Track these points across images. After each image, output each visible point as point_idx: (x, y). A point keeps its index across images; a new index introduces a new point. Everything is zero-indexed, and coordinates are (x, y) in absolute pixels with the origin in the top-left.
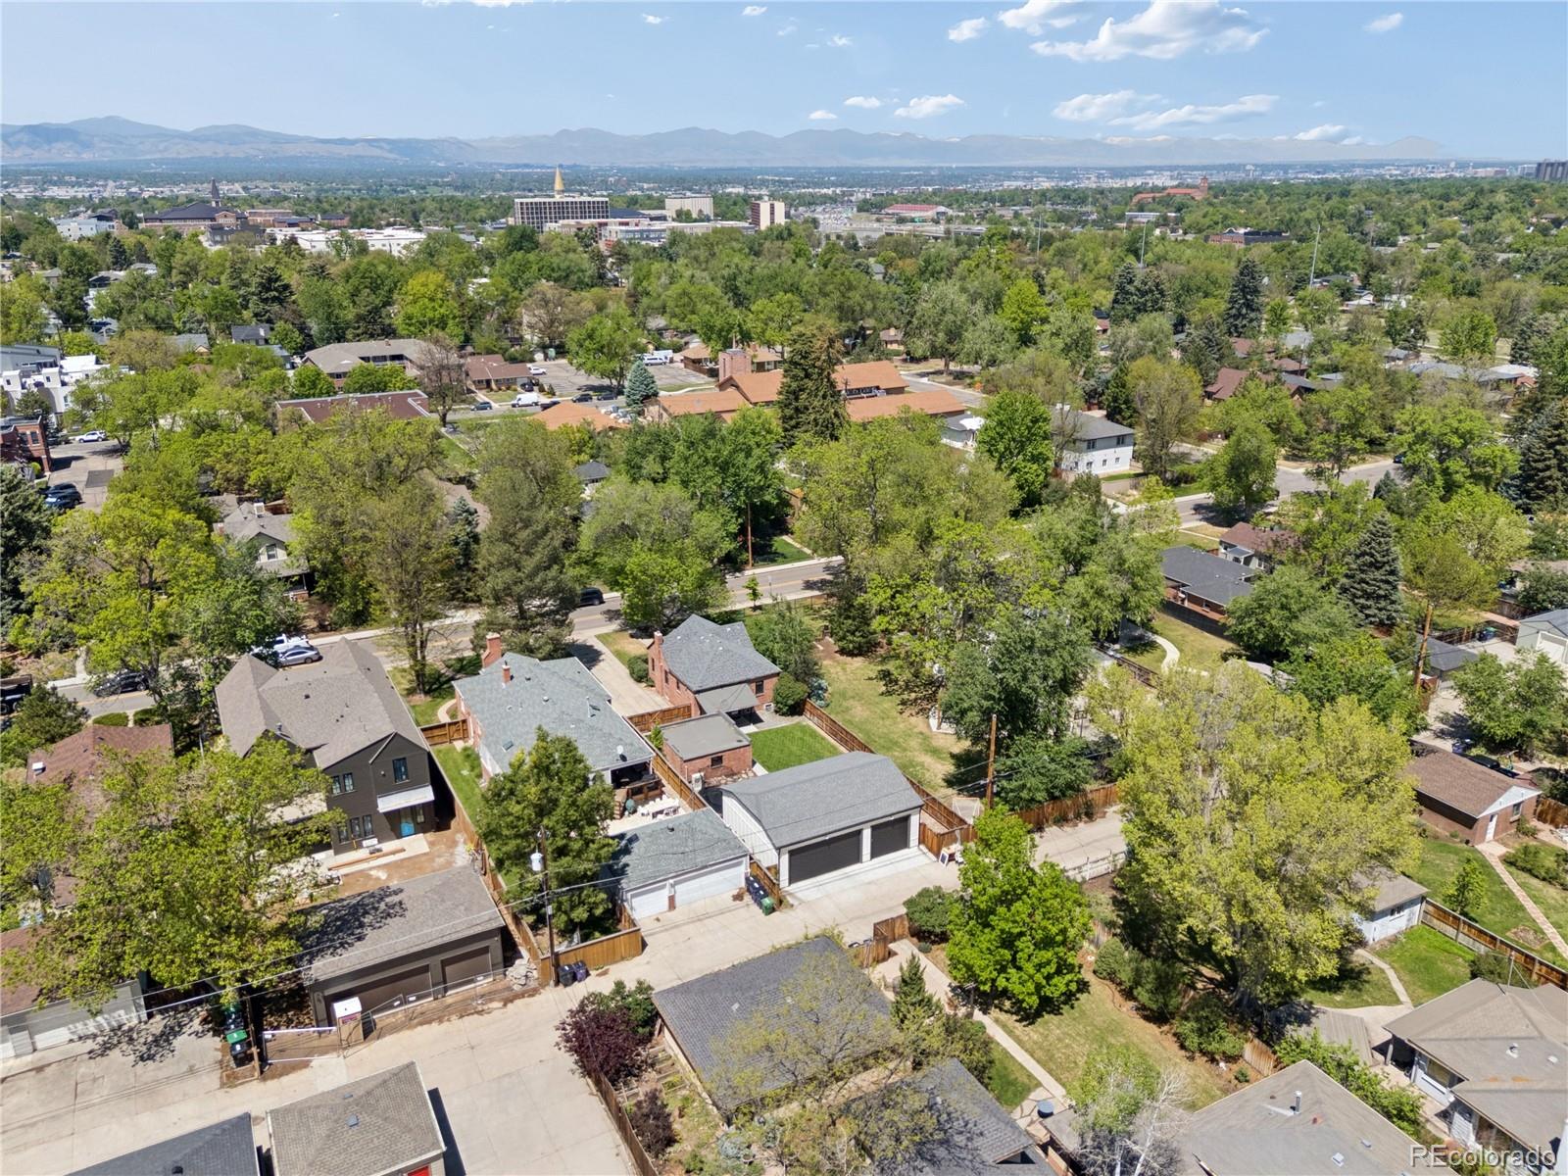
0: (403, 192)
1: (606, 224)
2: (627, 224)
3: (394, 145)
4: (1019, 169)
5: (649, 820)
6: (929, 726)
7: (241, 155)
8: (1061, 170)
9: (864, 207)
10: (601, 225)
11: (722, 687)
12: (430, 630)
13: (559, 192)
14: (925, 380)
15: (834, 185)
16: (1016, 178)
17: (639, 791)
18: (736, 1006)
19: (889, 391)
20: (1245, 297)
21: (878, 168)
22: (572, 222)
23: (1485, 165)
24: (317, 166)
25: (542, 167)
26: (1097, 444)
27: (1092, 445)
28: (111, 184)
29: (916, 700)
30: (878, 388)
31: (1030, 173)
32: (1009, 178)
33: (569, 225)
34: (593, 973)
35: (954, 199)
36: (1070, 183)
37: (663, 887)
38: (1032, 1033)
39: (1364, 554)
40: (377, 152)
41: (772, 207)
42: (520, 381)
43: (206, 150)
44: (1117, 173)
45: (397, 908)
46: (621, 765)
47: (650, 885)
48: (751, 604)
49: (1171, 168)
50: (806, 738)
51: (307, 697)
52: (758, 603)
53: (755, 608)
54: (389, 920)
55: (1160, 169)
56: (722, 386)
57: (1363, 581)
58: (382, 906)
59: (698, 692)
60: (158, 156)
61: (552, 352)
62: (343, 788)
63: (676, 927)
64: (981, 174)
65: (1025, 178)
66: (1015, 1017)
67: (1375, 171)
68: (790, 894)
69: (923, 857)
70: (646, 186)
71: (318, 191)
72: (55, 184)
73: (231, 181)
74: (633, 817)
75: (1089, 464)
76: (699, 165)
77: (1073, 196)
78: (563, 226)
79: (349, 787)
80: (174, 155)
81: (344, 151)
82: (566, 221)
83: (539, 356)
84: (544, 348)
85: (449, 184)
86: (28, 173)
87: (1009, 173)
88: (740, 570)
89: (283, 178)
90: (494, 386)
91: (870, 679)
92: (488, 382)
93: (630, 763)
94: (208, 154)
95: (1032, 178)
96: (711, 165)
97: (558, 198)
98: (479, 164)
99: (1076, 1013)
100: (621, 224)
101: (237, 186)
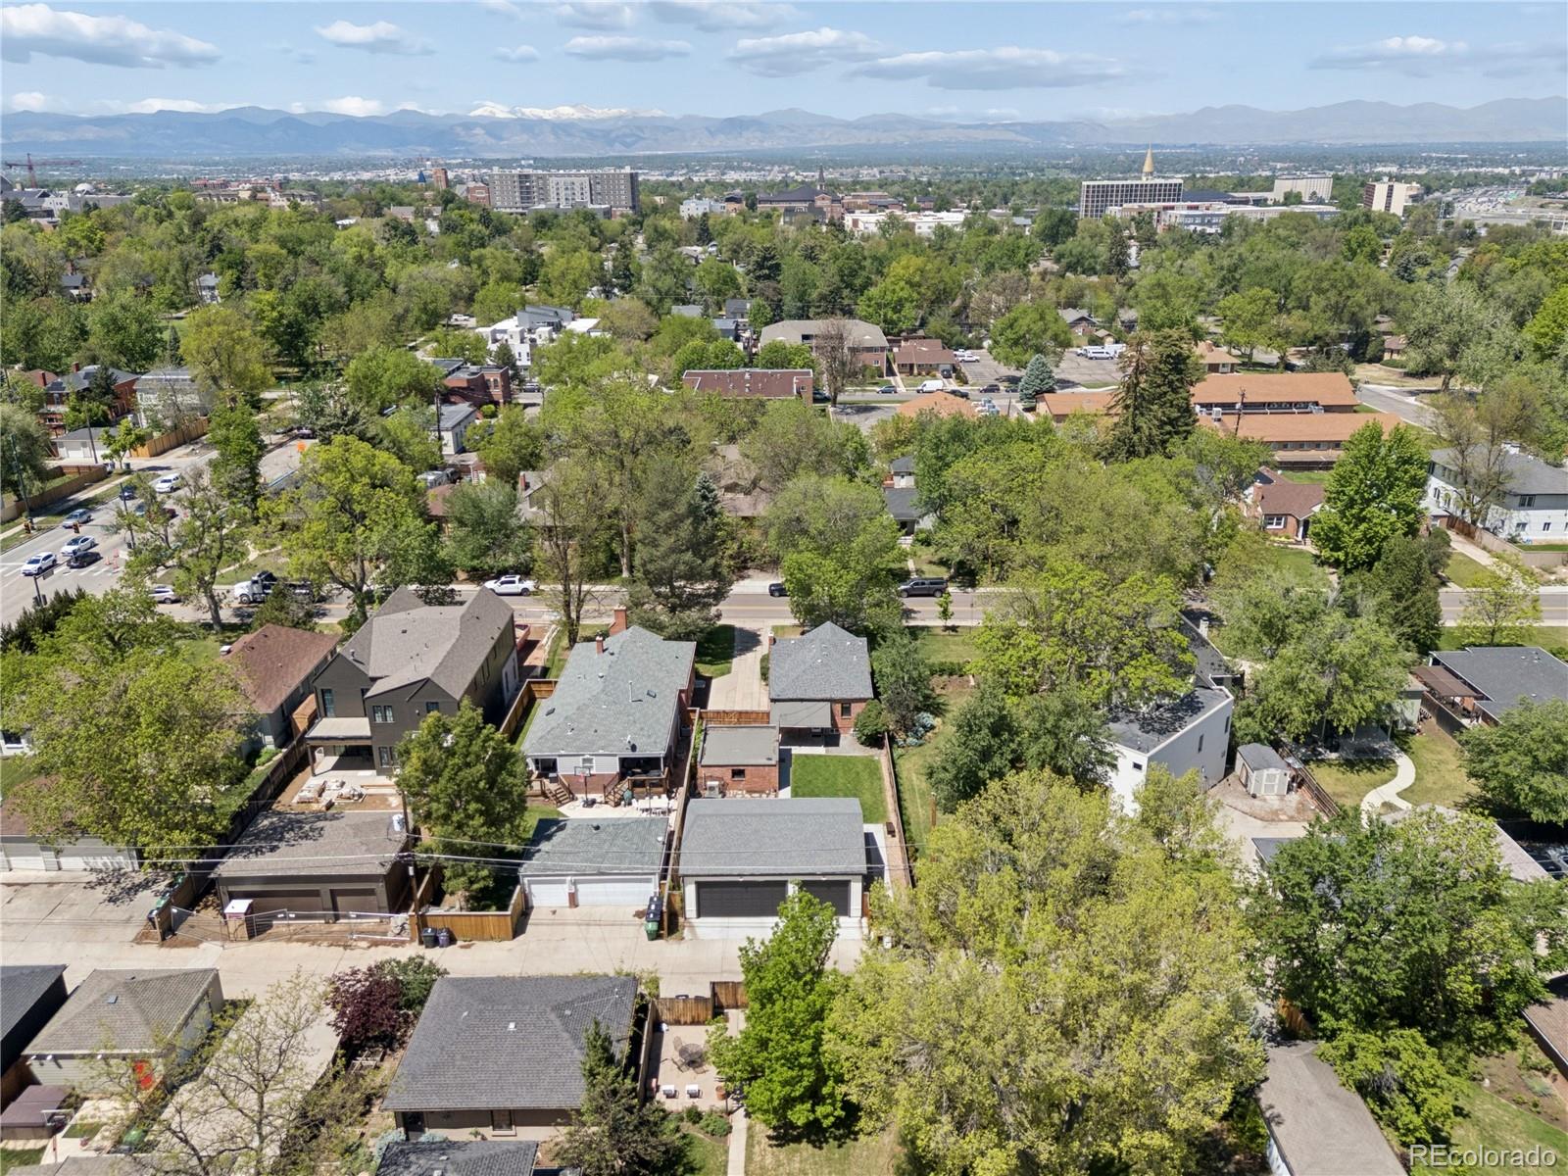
0: (1020, 175)
1: (1173, 208)
2: (1196, 208)
3: (1026, 128)
5: (638, 815)
7: (890, 142)
10: (1166, 208)
11: (802, 700)
12: (588, 592)
13: (1147, 174)
14: (1412, 400)
17: (642, 784)
19: (1328, 409)
22: (1136, 205)
24: (954, 150)
25: (1175, 147)
26: (1537, 501)
27: (1528, 501)
28: (776, 168)
30: (1317, 404)
33: (1132, 209)
34: (459, 943)
37: (564, 882)
38: (768, 1155)
40: (1011, 136)
41: (1391, 189)
42: (942, 367)
43: (862, 138)
45: (316, 833)
46: (630, 754)
47: (552, 876)
48: (941, 623)
50: (864, 773)
52: (950, 623)
53: (947, 628)
54: (304, 842)
58: (307, 827)
59: (774, 700)
60: (822, 143)
62: (385, 718)
63: (563, 924)
66: (771, 1132)
68: (692, 927)
70: (1279, 165)
71: (943, 174)
72: (733, 168)
73: (871, 167)
74: (628, 808)
75: (1522, 525)
78: (1125, 209)
79: (390, 720)
80: (835, 143)
81: (980, 135)
82: (1131, 205)
85: (1066, 166)
86: (717, 159)
88: (973, 585)
89: (917, 163)
90: (916, 371)
92: (912, 366)
93: (637, 754)
94: (863, 141)
97: (1144, 181)
98: (1108, 145)
99: (837, 1154)
100: (1190, 208)
101: (876, 171)
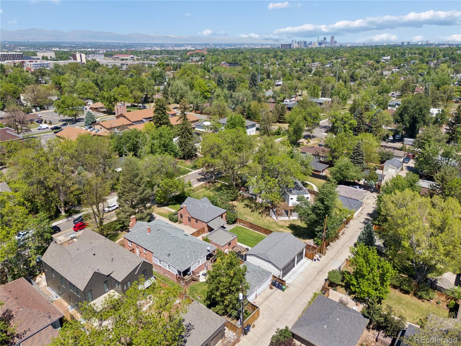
1: (24, 62)
4: (148, 44)
6: (273, 219)
8: (160, 44)
9: (106, 55)
10: (22, 62)
11: (213, 219)
15: (90, 48)
16: (148, 47)
18: (326, 326)
20: (254, 82)
21: (103, 43)
23: (267, 45)
29: (262, 211)
31: (152, 45)
32: (145, 46)
34: (251, 326)
35: (135, 53)
36: (164, 48)
37: (255, 292)
39: (356, 152)
41: (81, 55)
42: (35, 120)
44: (177, 45)
46: (209, 253)
47: (252, 292)
49: (191, 44)
50: (243, 230)
51: (94, 255)
55: (188, 45)
56: (118, 117)
57: (357, 159)
59: (208, 223)
61: (38, 109)
62: (127, 286)
63: (262, 303)
64: (137, 45)
65: (150, 47)
67: (243, 46)
69: (308, 261)
76: (39, 41)
77: (170, 52)
78: (8, 63)
79: (129, 285)
82: (8, 61)
83: (34, 110)
84: (35, 107)
87: (145, 45)
91: (244, 208)
93: (211, 252)
95: (152, 47)
96: (43, 41)
100: (30, 62)
